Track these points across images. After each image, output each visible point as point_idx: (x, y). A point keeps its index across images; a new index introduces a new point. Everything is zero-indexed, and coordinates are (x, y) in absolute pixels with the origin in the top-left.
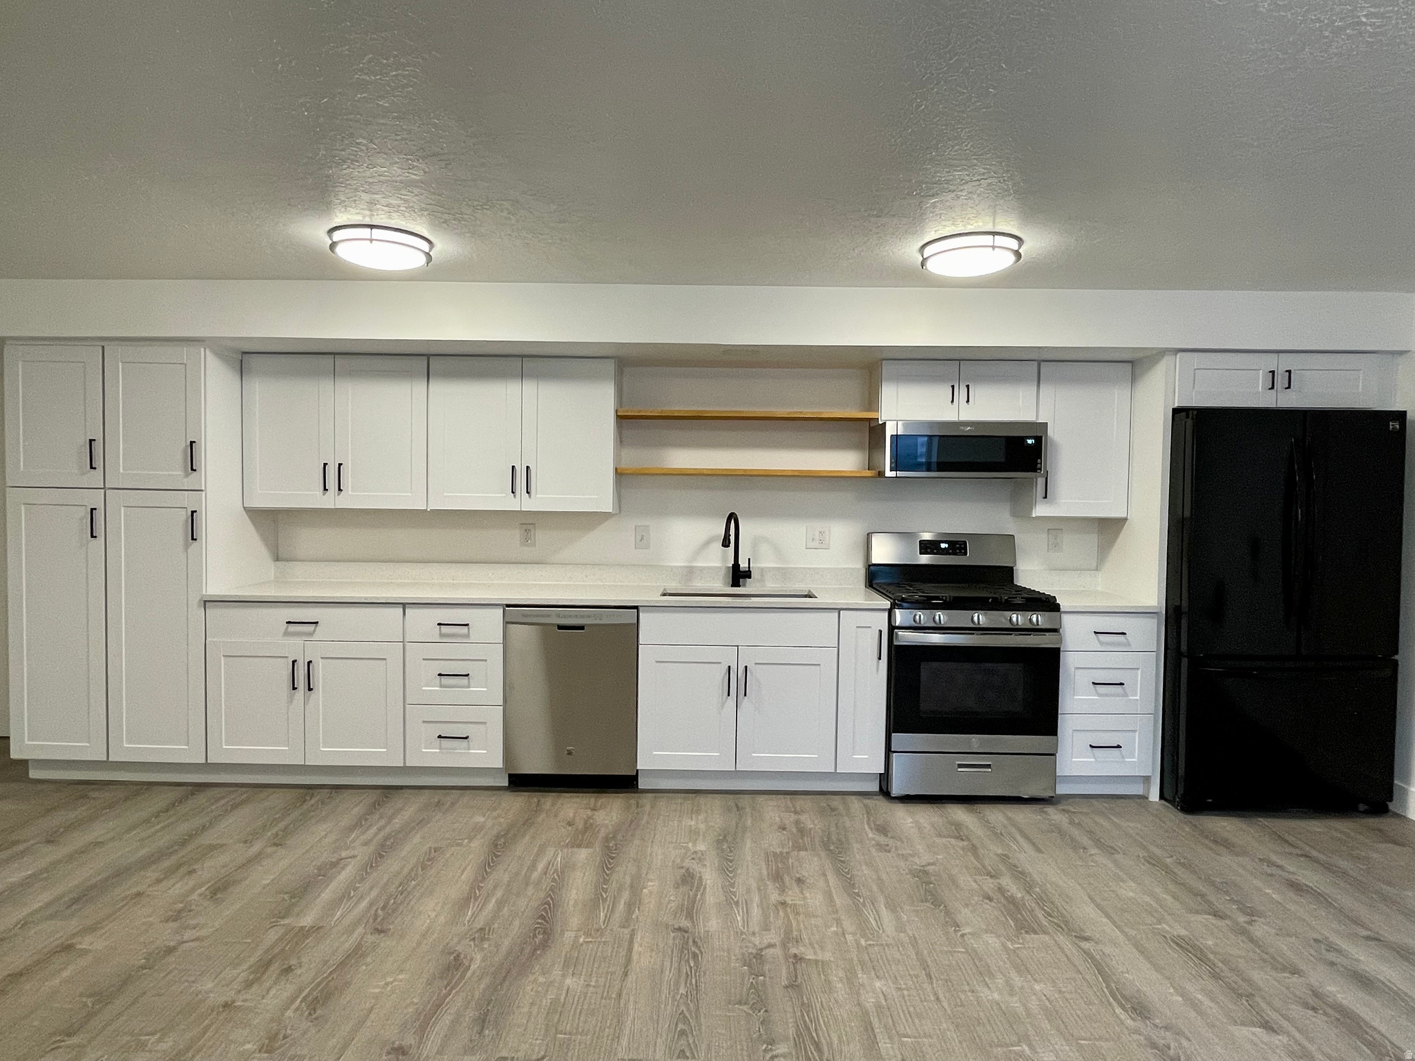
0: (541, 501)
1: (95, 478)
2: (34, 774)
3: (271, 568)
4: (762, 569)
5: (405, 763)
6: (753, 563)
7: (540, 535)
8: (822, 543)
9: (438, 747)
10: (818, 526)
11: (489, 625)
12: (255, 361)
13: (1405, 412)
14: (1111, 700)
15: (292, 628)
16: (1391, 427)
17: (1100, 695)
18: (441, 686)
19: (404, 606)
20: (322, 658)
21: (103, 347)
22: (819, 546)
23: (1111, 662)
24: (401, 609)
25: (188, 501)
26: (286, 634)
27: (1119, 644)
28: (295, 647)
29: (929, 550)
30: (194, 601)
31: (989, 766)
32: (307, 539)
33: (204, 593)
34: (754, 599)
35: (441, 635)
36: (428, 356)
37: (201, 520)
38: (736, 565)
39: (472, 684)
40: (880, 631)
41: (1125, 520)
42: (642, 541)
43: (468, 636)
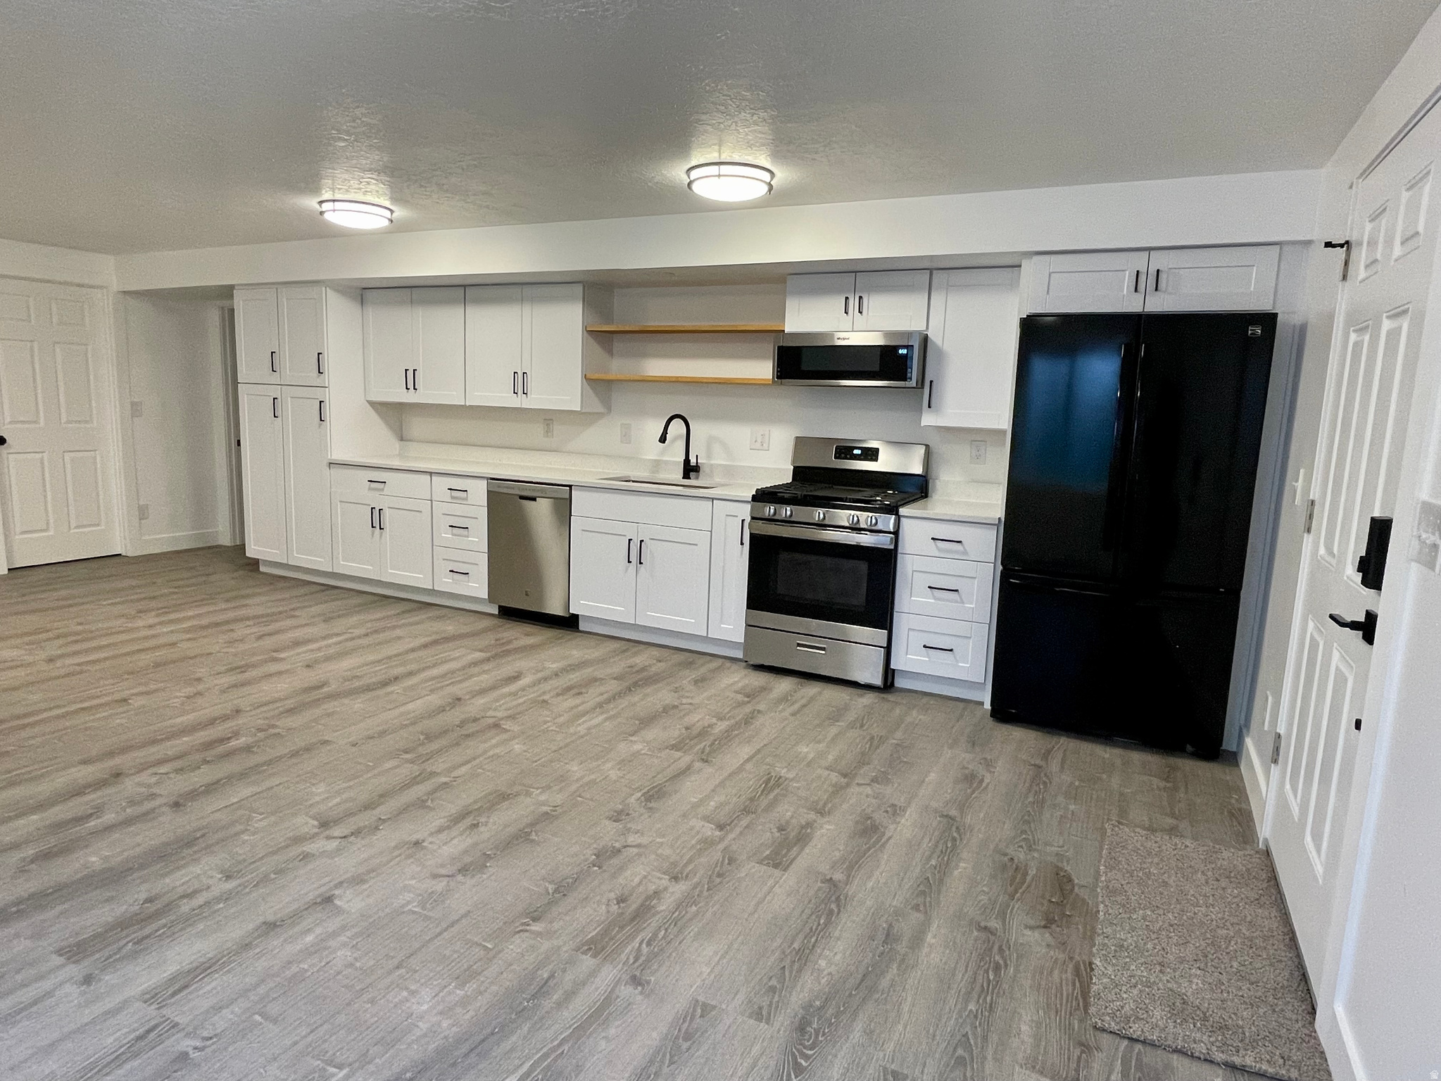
0: (536, 400)
1: (275, 378)
2: (262, 569)
3: (397, 445)
4: (712, 465)
5: (433, 588)
6: (701, 459)
7: (557, 428)
8: (761, 445)
9: (452, 578)
10: (761, 429)
11: (479, 492)
12: (368, 294)
13: (1275, 315)
14: (946, 604)
15: (372, 485)
16: (1250, 332)
17: (935, 598)
18: (453, 535)
19: (431, 474)
20: (389, 508)
22: (761, 448)
23: (945, 568)
24: (430, 476)
25: (319, 395)
26: (369, 489)
27: (957, 552)
29: (843, 455)
30: (325, 462)
31: (823, 649)
32: (418, 427)
33: (329, 457)
34: (702, 490)
35: (453, 498)
36: (465, 286)
37: (326, 406)
38: (687, 461)
39: (470, 534)
40: (743, 521)
42: (626, 437)
43: (466, 499)
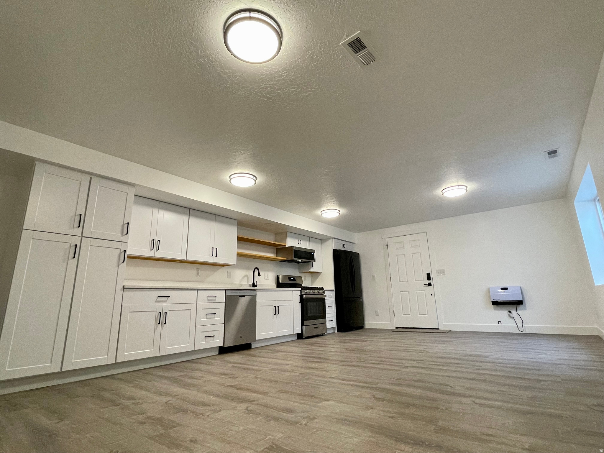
1: (76, 231)
5: (194, 349)
9: (205, 341)
11: (221, 296)
15: (159, 299)
17: (329, 309)
18: (207, 318)
19: (198, 290)
20: (170, 310)
21: (91, 178)
22: (267, 279)
24: (197, 291)
25: (121, 246)
26: (157, 301)
27: (331, 297)
28: (160, 307)
29: (290, 280)
30: (119, 287)
31: (318, 327)
33: (123, 284)
35: (208, 300)
36: (190, 209)
38: (254, 283)
39: (216, 317)
40: (299, 296)
41: (321, 273)
42: (229, 276)
43: (215, 300)
